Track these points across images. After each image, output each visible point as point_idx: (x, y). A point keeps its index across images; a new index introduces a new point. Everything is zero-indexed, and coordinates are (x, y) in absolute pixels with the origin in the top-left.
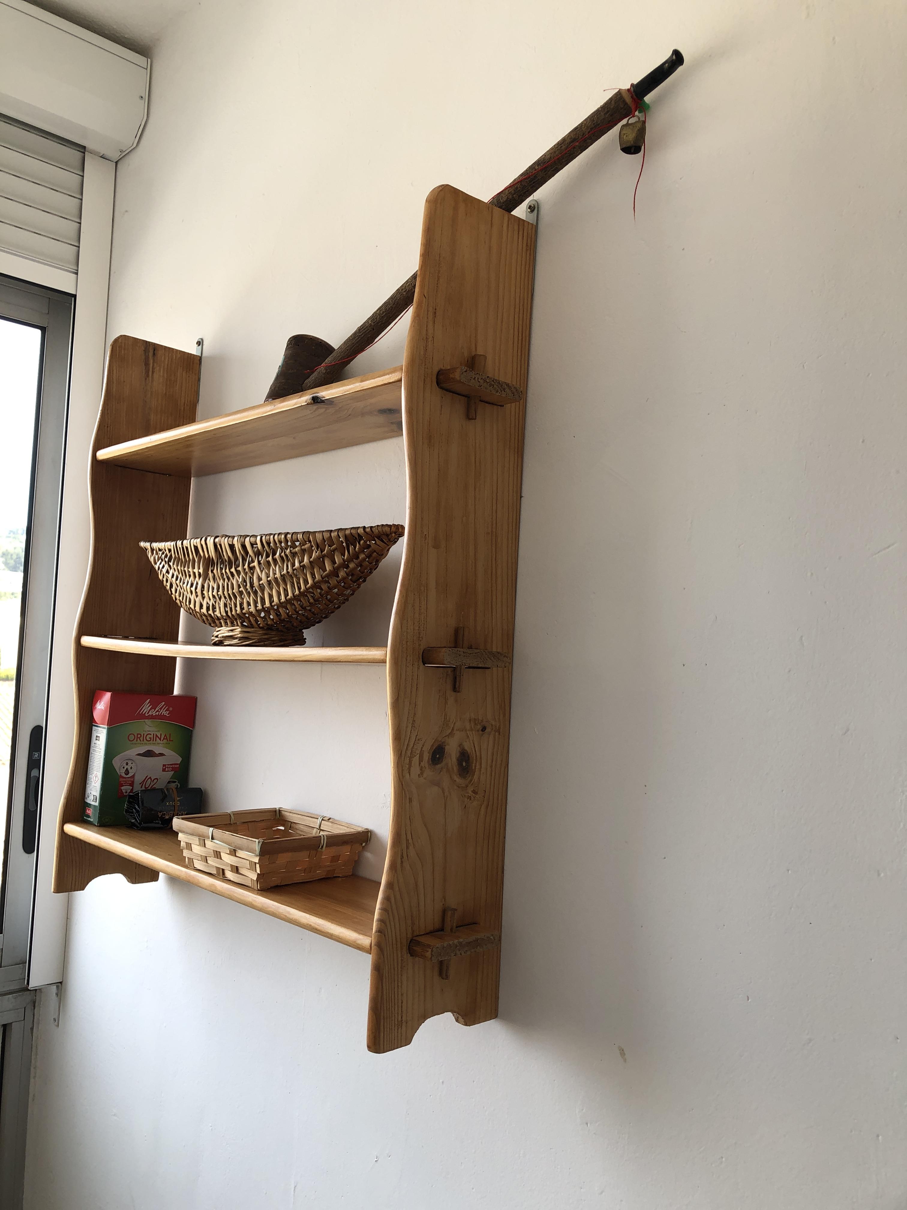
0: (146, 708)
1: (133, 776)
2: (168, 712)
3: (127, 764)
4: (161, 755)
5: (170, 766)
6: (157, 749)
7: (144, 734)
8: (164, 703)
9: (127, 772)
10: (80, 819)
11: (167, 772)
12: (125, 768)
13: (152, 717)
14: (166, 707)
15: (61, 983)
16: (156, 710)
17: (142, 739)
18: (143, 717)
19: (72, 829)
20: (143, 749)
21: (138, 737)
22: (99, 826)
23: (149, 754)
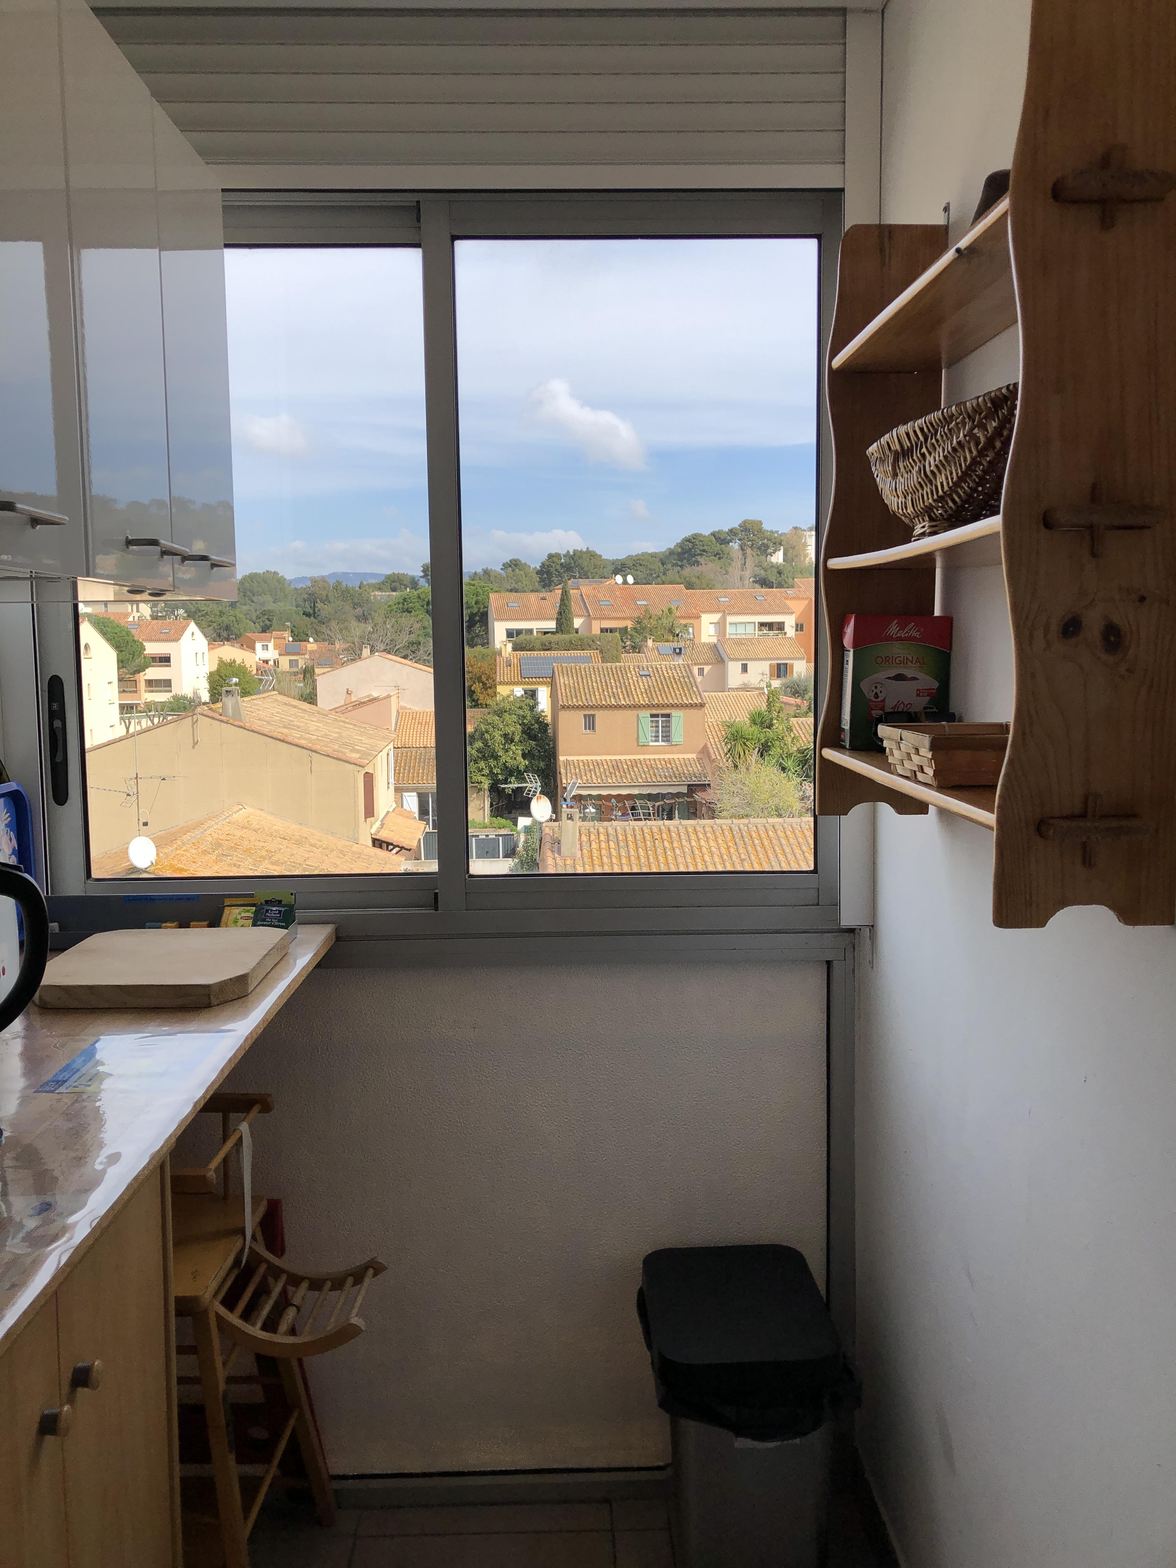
0: (893, 629)
1: (884, 701)
2: (919, 633)
3: (876, 687)
4: (915, 679)
5: (925, 691)
6: (909, 673)
7: (893, 657)
8: (913, 624)
9: (876, 694)
10: (837, 745)
11: (922, 698)
12: (874, 693)
13: (900, 639)
14: (915, 629)
15: (872, 926)
16: (905, 632)
17: (890, 661)
18: (890, 638)
19: (829, 754)
20: (893, 673)
21: (887, 659)
22: (851, 750)
23: (900, 677)
